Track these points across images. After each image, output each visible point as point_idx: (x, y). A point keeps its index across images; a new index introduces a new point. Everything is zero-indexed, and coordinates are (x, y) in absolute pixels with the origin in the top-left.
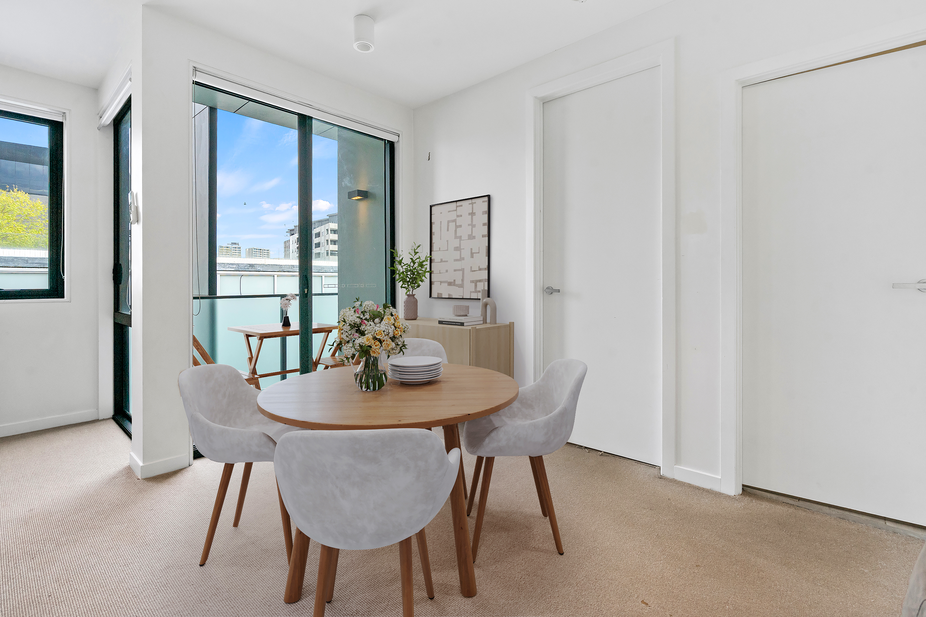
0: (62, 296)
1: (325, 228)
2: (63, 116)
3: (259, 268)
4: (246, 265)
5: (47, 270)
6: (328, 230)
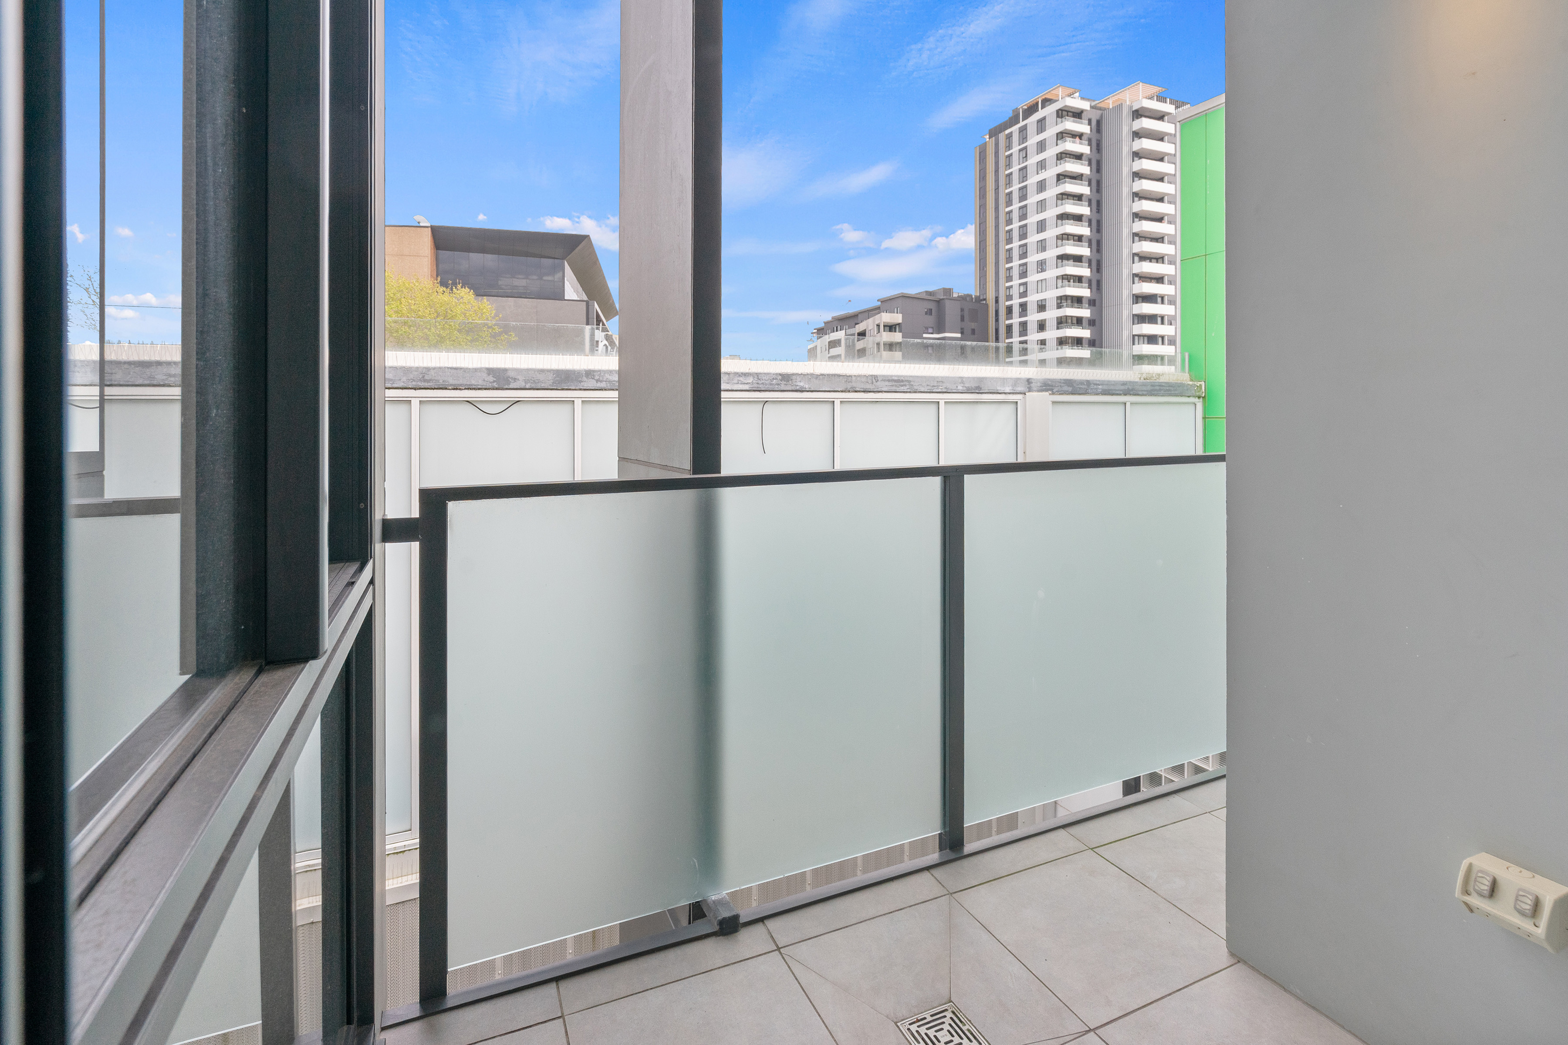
1: (874, 322)
3: (802, 384)
4: (774, 377)
6: (879, 326)
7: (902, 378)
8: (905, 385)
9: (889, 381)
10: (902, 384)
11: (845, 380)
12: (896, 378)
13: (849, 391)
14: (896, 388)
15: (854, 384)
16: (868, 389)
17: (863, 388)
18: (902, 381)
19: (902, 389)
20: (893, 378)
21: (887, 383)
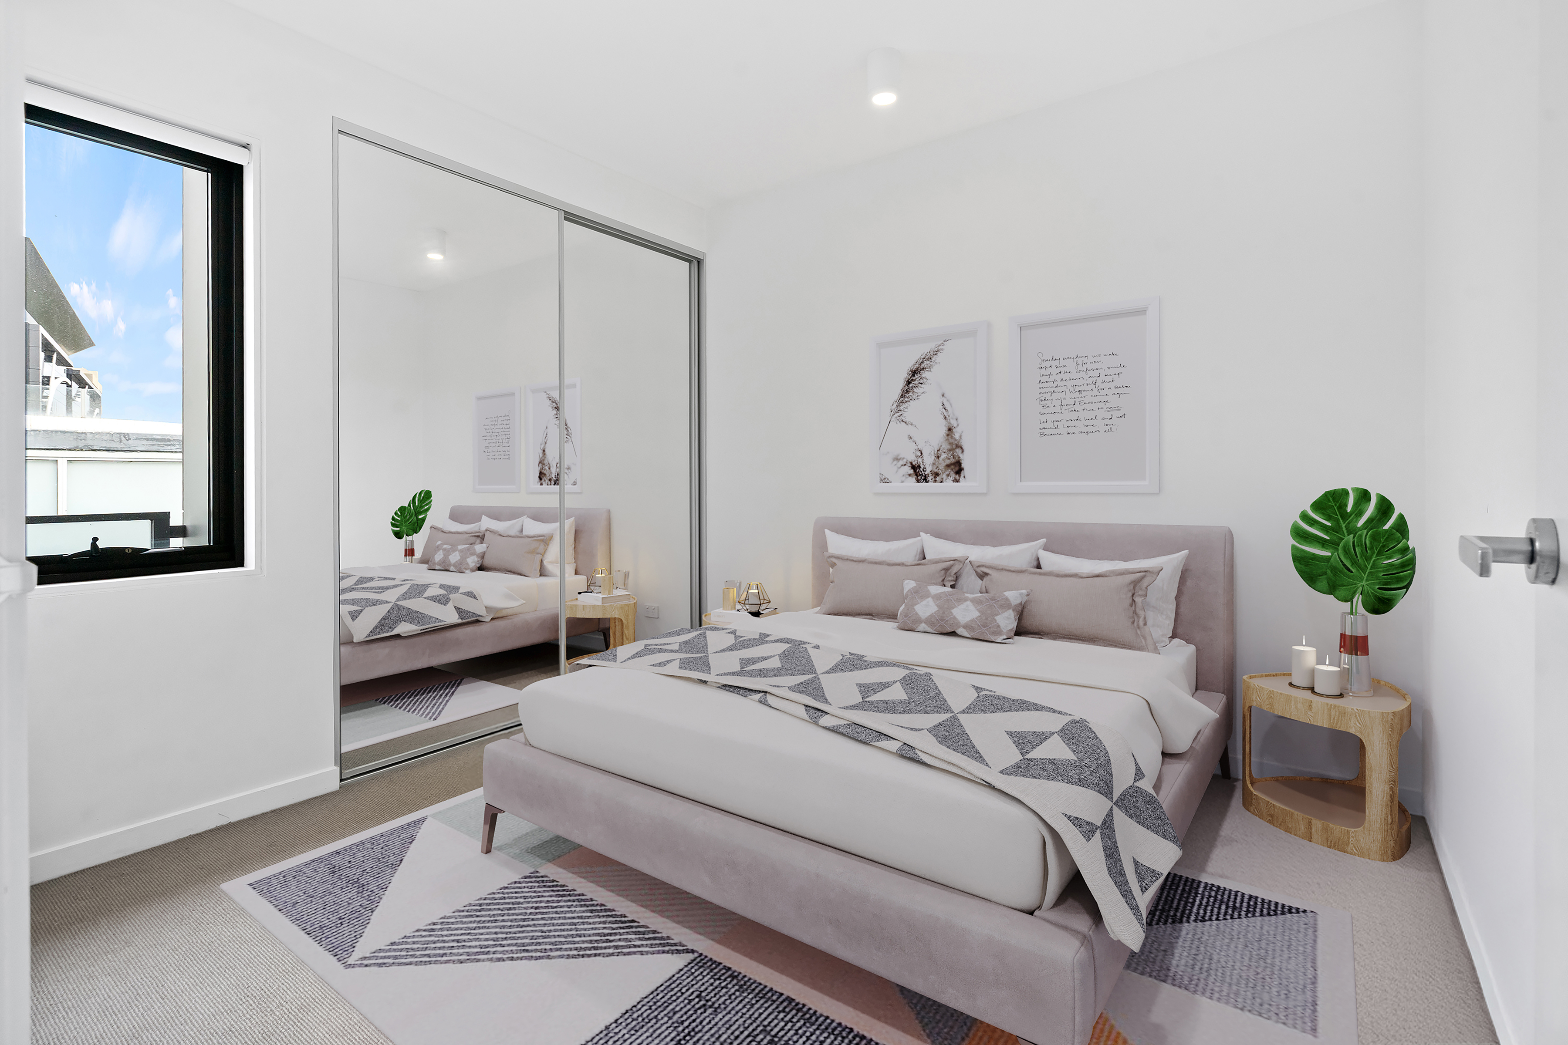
7: (168, 437)
8: (174, 445)
9: (147, 439)
10: (169, 443)
11: (75, 437)
12: (159, 437)
13: (82, 450)
14: (159, 448)
15: (90, 443)
16: (114, 448)
17: (106, 447)
18: (169, 440)
19: (168, 448)
20: (154, 437)
21: (145, 442)
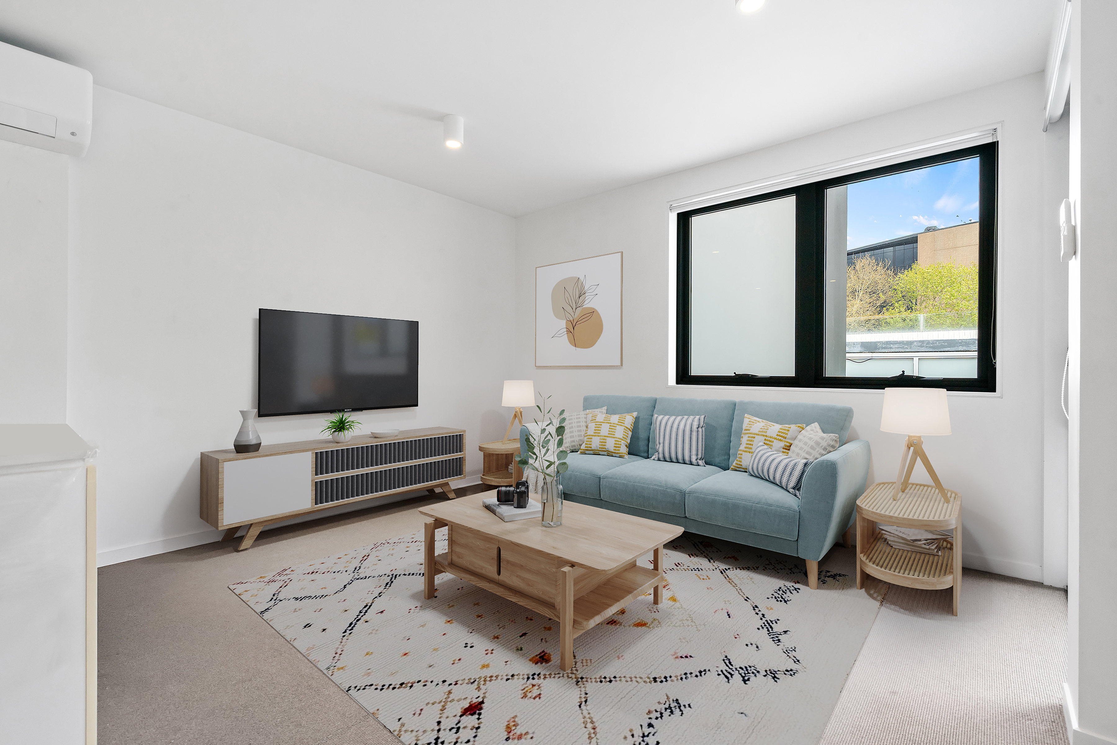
0: (994, 390)
2: (993, 134)
5: (976, 354)
